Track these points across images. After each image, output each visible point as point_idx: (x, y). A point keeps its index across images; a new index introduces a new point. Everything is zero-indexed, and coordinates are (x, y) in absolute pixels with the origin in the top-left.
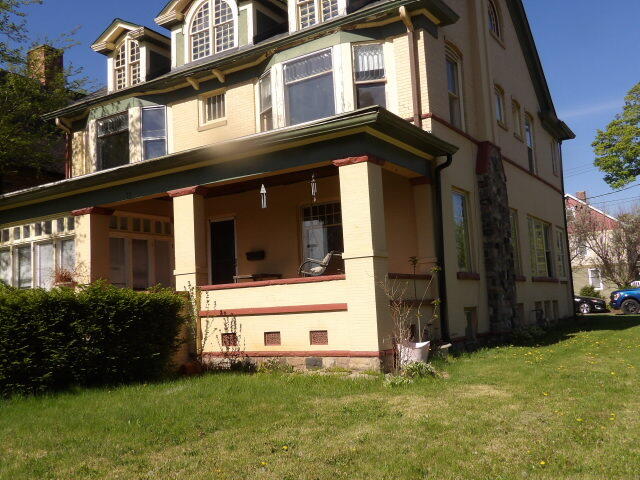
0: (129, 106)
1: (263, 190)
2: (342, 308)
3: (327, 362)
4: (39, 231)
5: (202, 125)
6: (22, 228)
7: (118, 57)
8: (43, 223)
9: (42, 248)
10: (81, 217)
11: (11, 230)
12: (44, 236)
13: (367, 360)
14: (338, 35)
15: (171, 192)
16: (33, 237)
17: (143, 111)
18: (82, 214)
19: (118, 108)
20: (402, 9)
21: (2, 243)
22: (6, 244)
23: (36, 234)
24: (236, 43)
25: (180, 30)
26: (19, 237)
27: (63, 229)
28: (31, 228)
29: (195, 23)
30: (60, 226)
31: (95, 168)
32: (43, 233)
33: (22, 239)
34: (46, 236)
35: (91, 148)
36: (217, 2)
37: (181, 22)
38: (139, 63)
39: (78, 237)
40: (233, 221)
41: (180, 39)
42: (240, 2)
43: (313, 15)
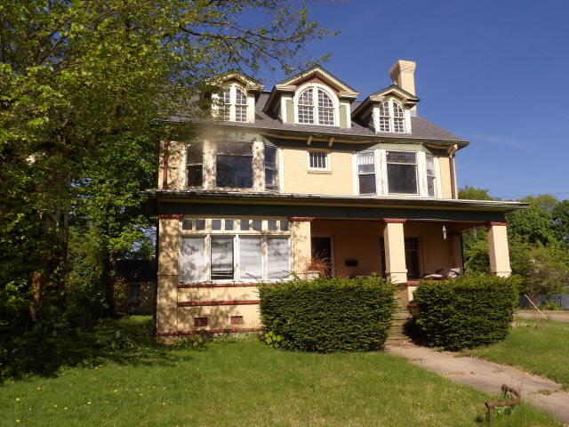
0: (255, 140)
1: (444, 229)
4: (245, 226)
5: (307, 169)
6: (223, 221)
7: (222, 95)
8: (251, 222)
10: (301, 223)
11: (209, 221)
12: (252, 231)
14: (420, 147)
15: (387, 220)
16: (237, 229)
17: (265, 146)
18: (303, 221)
19: (242, 138)
20: (456, 146)
21: (193, 231)
22: (201, 232)
23: (242, 229)
24: (337, 123)
25: (290, 99)
26: (219, 228)
27: (276, 229)
28: (235, 222)
29: (301, 98)
30: (272, 226)
31: (214, 178)
32: (251, 229)
33: (223, 231)
34: (255, 232)
35: (209, 161)
36: (320, 92)
37: (292, 94)
38: (246, 107)
39: (298, 237)
40: (329, 238)
41: (290, 104)
42: (341, 99)
43: (387, 127)
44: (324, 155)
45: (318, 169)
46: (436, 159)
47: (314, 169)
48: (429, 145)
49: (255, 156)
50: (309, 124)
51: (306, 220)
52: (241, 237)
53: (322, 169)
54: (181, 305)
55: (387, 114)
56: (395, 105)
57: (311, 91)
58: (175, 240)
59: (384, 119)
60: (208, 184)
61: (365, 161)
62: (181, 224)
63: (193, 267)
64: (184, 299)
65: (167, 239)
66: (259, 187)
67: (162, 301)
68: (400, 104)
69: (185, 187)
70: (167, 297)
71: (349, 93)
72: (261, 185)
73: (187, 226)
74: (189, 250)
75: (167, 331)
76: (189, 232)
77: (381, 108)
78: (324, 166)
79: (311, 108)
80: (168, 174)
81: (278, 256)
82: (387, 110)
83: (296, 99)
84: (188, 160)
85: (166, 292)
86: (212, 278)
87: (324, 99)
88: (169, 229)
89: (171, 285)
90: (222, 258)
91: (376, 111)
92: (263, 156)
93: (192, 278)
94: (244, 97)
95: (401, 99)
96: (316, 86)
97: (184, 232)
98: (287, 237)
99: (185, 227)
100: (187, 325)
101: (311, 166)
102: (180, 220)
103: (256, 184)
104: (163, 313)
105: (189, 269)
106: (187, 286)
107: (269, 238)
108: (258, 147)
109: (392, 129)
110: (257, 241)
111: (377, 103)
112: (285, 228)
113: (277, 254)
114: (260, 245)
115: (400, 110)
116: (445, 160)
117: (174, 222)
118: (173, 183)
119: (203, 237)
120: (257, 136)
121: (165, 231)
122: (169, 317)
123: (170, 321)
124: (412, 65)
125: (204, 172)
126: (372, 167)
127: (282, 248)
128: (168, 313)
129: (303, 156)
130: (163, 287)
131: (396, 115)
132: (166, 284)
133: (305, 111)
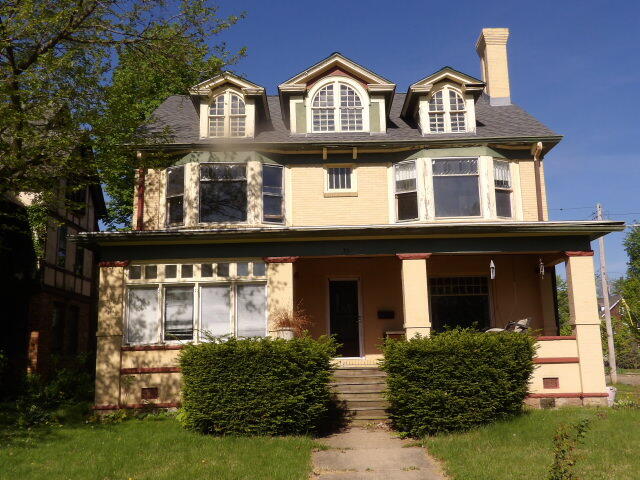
0: (249, 159)
1: (492, 265)
2: (576, 361)
3: (560, 402)
4: (207, 271)
5: (326, 192)
6: (179, 267)
7: (213, 106)
8: (214, 266)
9: (207, 290)
10: (280, 265)
11: (161, 267)
12: (216, 278)
13: (598, 399)
14: (484, 149)
15: (401, 255)
16: (197, 277)
17: (265, 168)
18: (282, 262)
19: (232, 159)
20: (540, 144)
21: (142, 281)
22: (151, 281)
23: (203, 275)
24: (366, 128)
25: (301, 101)
26: (175, 276)
27: (247, 274)
28: (194, 268)
29: (317, 99)
30: (242, 271)
31: (196, 211)
32: (215, 276)
33: (179, 279)
34: (220, 278)
35: (191, 190)
36: (343, 87)
37: (303, 95)
38: (244, 117)
39: (275, 284)
40: (356, 282)
41: (301, 109)
42: (372, 95)
43: (442, 125)
44: (349, 172)
45: (340, 190)
46: (513, 165)
47: (335, 191)
48: (499, 147)
49: (249, 180)
50: (327, 131)
51: (286, 261)
52: (203, 285)
53: (346, 190)
54: (123, 372)
55: (440, 108)
56: (452, 94)
57: (331, 87)
58: (117, 292)
59: (436, 116)
60: (190, 221)
61: (404, 175)
62: (127, 272)
63: (142, 324)
64: (129, 364)
65: (109, 291)
66: (255, 220)
67: (101, 367)
68: (459, 92)
69: (166, 224)
70: (107, 362)
71: (383, 86)
72: (256, 216)
73: (134, 275)
74: (138, 303)
75: (106, 404)
76: (136, 281)
77: (431, 101)
78: (349, 186)
79: (332, 110)
80: (145, 209)
81: (250, 308)
82: (440, 102)
83: (309, 101)
84: (169, 191)
85: (106, 356)
86: (167, 338)
87: (349, 97)
88: (111, 280)
89: (113, 347)
90: (179, 313)
91: (424, 107)
92: (260, 180)
93: (141, 338)
94: (242, 105)
95: (459, 84)
96: (336, 81)
97: (130, 282)
98: (263, 284)
99: (132, 277)
100: (132, 397)
101: (331, 187)
102: (125, 267)
103: (250, 216)
104: (102, 382)
105: (138, 327)
106: (133, 349)
107: (239, 286)
108: (254, 168)
109: (448, 129)
110: (222, 291)
111: (425, 95)
112: (260, 272)
113: (250, 305)
114: (227, 295)
115: (460, 101)
116: (529, 166)
117: (117, 270)
118: (150, 220)
119: (154, 287)
120: (252, 154)
121: (106, 282)
122: (108, 387)
123: (110, 391)
124: (503, 33)
125: (186, 205)
126: (412, 183)
127: (257, 299)
128: (107, 382)
129: (319, 175)
130: (102, 350)
131: (453, 108)
132: (107, 347)
133: (323, 115)
